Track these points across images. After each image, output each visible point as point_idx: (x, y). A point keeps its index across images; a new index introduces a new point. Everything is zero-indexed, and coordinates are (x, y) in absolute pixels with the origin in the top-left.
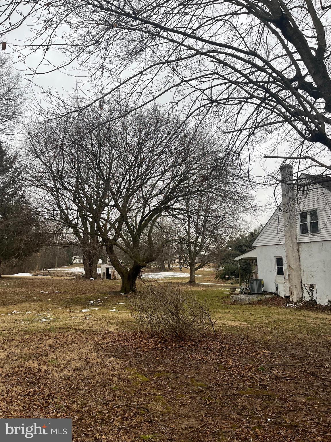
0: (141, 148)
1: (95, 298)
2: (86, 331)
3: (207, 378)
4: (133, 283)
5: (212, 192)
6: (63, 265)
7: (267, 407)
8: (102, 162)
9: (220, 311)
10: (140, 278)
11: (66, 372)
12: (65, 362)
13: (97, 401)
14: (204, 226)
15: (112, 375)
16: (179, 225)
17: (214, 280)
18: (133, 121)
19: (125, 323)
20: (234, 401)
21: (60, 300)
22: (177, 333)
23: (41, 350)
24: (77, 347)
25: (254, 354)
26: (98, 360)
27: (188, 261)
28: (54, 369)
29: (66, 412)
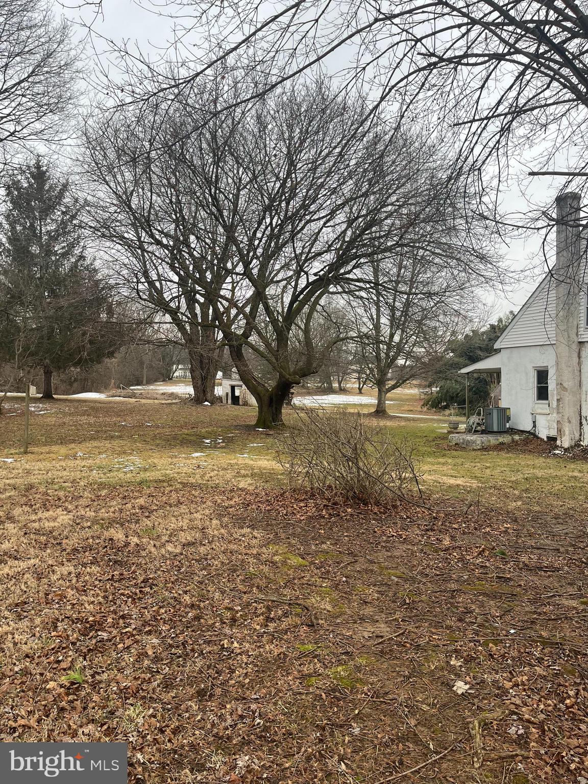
0: (292, 164)
1: (213, 435)
2: (200, 486)
3: (406, 564)
4: (278, 412)
5: (423, 248)
6: (156, 381)
7: (509, 611)
8: (221, 192)
9: (429, 460)
10: (289, 403)
11: (170, 547)
12: (168, 532)
13: (223, 592)
14: (405, 312)
15: (246, 554)
16: (360, 311)
17: (419, 409)
18: (278, 112)
19: (265, 476)
20: (452, 601)
21: (154, 438)
22: (355, 493)
23: (128, 513)
24: (187, 511)
25: (488, 529)
26: (223, 531)
27: (374, 375)
28: (151, 542)
29: (174, 607)
